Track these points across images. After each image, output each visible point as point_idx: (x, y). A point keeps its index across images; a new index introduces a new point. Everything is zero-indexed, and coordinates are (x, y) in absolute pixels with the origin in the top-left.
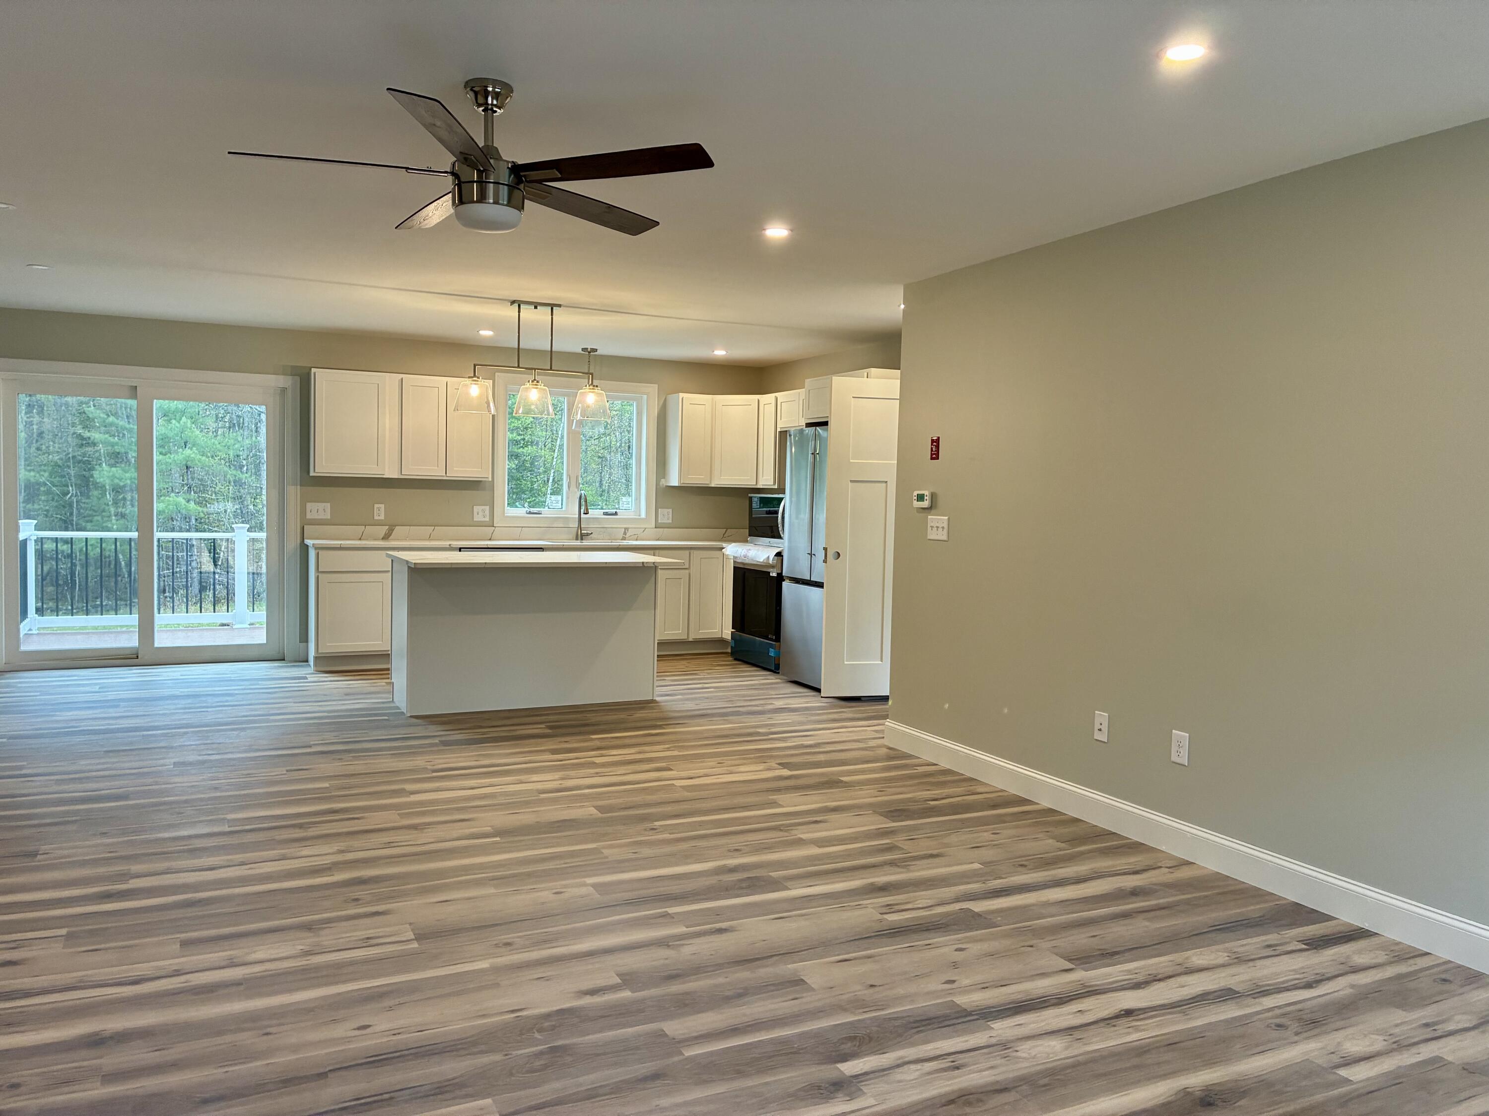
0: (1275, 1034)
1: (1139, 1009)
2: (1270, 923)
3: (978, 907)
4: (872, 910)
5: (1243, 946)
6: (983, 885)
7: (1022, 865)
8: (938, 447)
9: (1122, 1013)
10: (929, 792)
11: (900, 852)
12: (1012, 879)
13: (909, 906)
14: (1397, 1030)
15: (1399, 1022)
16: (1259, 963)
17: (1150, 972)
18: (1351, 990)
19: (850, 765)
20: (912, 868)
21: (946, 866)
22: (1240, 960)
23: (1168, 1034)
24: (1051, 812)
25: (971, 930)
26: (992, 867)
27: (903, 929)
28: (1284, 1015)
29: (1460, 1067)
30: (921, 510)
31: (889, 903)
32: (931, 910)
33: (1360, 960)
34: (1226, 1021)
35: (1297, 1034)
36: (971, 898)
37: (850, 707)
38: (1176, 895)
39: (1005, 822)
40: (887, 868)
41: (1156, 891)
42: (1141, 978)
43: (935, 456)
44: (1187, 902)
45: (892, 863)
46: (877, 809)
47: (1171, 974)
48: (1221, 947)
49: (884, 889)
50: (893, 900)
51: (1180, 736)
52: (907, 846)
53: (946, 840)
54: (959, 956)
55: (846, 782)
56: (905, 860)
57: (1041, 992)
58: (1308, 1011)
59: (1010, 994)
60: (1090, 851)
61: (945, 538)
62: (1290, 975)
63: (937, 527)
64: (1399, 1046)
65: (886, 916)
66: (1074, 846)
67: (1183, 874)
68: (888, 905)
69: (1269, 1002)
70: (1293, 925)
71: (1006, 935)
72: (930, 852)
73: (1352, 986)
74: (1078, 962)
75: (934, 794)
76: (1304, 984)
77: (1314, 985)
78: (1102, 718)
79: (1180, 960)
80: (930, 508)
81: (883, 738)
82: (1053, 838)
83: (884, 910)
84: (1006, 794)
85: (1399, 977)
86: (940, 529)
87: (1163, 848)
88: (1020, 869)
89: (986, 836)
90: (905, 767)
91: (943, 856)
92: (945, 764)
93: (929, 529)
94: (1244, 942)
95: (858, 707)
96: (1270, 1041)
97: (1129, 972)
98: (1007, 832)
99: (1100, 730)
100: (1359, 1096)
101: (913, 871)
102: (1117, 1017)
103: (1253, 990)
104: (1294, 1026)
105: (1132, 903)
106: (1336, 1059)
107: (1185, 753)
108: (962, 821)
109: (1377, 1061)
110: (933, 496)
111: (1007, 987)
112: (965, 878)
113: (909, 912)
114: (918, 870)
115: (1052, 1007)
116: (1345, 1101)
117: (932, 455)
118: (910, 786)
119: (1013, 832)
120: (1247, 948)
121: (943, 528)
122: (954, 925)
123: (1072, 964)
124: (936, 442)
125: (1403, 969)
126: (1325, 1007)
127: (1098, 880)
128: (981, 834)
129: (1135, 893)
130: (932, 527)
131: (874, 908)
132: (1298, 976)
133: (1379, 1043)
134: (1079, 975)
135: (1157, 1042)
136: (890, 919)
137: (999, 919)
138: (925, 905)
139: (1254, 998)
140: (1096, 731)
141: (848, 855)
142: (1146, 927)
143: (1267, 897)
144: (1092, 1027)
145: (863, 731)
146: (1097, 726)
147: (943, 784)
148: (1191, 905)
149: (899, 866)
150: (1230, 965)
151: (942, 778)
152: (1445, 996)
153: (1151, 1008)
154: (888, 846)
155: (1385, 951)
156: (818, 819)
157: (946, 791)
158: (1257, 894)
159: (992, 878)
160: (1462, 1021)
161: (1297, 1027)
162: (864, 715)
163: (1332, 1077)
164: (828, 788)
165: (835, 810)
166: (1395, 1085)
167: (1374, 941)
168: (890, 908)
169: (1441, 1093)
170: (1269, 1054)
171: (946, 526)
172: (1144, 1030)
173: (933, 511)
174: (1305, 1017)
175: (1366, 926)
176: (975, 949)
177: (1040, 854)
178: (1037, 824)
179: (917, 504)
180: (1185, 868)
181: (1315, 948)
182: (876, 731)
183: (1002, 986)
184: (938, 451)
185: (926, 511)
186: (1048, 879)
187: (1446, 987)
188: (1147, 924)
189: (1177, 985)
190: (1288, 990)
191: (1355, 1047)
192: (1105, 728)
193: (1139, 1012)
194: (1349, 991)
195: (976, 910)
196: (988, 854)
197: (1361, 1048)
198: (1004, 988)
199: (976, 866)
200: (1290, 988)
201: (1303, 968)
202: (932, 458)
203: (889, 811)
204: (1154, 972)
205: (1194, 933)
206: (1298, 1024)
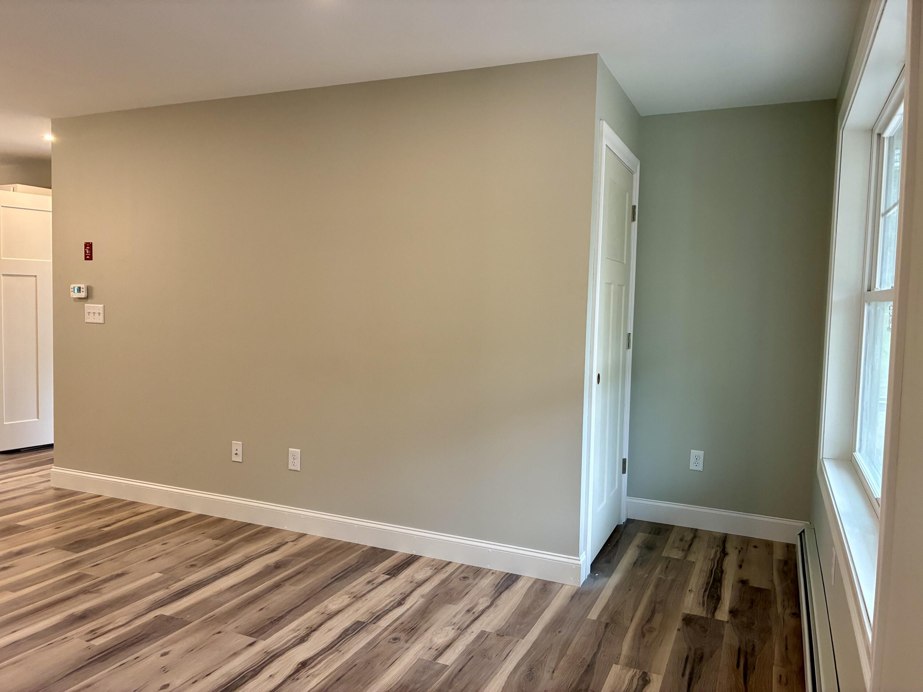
0: (395, 646)
1: (310, 659)
2: (363, 566)
3: (169, 610)
4: (78, 640)
5: (354, 587)
6: (167, 590)
7: (192, 566)
8: (91, 250)
9: (300, 666)
10: (101, 520)
11: (89, 579)
12: (190, 578)
13: (111, 627)
14: (455, 620)
15: (454, 613)
16: (369, 596)
17: (306, 626)
18: (423, 599)
19: (25, 509)
20: (104, 590)
21: (132, 582)
22: (357, 598)
23: (335, 670)
24: (201, 517)
25: (168, 633)
26: (171, 573)
27: (111, 650)
28: (395, 630)
29: (496, 635)
30: (78, 299)
31: (92, 629)
32: (130, 625)
33: (420, 576)
34: (365, 647)
35: (407, 642)
36: (161, 604)
37: (11, 459)
38: (303, 561)
39: (170, 533)
40: (82, 597)
41: (291, 561)
42: (303, 632)
43: (89, 256)
44: (312, 564)
45: (85, 591)
46: (58, 545)
47: (320, 622)
48: (342, 592)
49: (83, 617)
50: (96, 624)
51: (294, 452)
52: (93, 572)
53: (126, 559)
54: (165, 661)
55: (24, 526)
56: (95, 585)
57: (238, 670)
58: (406, 622)
59: (217, 680)
60: (240, 541)
61: (101, 321)
62: (387, 600)
63: (94, 313)
64: (462, 630)
65: (92, 642)
66: (226, 540)
67: (303, 544)
68: (92, 631)
69: (384, 623)
70: (376, 563)
71: (197, 630)
72: (115, 573)
73: (423, 596)
74: (257, 634)
75: (106, 521)
76: (396, 604)
77: (403, 602)
78: (237, 446)
79: (322, 610)
80: (86, 298)
81: (49, 481)
82: (210, 537)
83: (89, 637)
84: (163, 509)
85: (443, 582)
86: (97, 315)
87: (286, 528)
88: (192, 569)
89: (156, 547)
90: (74, 502)
91: (128, 573)
92: (108, 494)
93: (86, 314)
94: (354, 583)
95: (20, 457)
96: (394, 653)
97: (294, 630)
98: (174, 540)
99: (236, 454)
100: (456, 676)
101: (105, 594)
102: (297, 671)
103: (372, 617)
104: (403, 636)
105: (279, 575)
106: (434, 653)
107: (298, 462)
108: (136, 539)
109: (455, 645)
110: (89, 290)
111: (212, 675)
112: (150, 588)
113: (113, 632)
114: (110, 592)
115: (251, 680)
116: (450, 682)
117: (86, 256)
118: (84, 518)
119: (178, 539)
120: (358, 587)
121: (99, 313)
122: (155, 632)
123: (254, 637)
124: (89, 246)
125: (442, 576)
126: (413, 616)
127: (251, 563)
128: (153, 547)
129: (278, 566)
130: (89, 313)
131: (79, 637)
132: (392, 599)
133: (451, 633)
134: (262, 645)
135: (330, 680)
136: (97, 644)
137: (188, 616)
138: (124, 622)
139: (374, 623)
140: (233, 455)
141: (43, 593)
142: (294, 590)
143: (356, 548)
144: (283, 686)
145: (27, 478)
146: (234, 452)
147: (110, 512)
148: (315, 566)
149: (91, 592)
150: (353, 603)
151: (110, 506)
152: (469, 588)
153: (318, 654)
154: (76, 576)
155: (428, 567)
156: (6, 565)
157: (115, 516)
158: (349, 547)
159: (173, 582)
160: (483, 603)
161: (405, 636)
162: (27, 464)
163: (437, 667)
164: (7, 535)
165: (19, 553)
166: (470, 659)
167: (421, 561)
168: (94, 634)
169: (494, 656)
170: (397, 662)
171: (101, 311)
172: (318, 674)
173: (89, 301)
174: (406, 627)
175: (414, 553)
176: (177, 649)
177: (204, 552)
178: (195, 528)
179: (76, 295)
180: (302, 539)
181: (394, 576)
182: (41, 476)
183: (207, 675)
184: (91, 253)
185: (83, 300)
186: (216, 571)
187: (467, 582)
188: (293, 588)
189: (327, 630)
190: (391, 611)
191: (440, 640)
192: (240, 452)
193: (311, 661)
194: (422, 600)
195: (167, 614)
196: (165, 562)
197: (443, 639)
198: (209, 677)
199: (157, 575)
200: (391, 608)
201: (392, 592)
202: (86, 259)
203: (70, 544)
204: (310, 625)
205: (324, 586)
206: (405, 635)
